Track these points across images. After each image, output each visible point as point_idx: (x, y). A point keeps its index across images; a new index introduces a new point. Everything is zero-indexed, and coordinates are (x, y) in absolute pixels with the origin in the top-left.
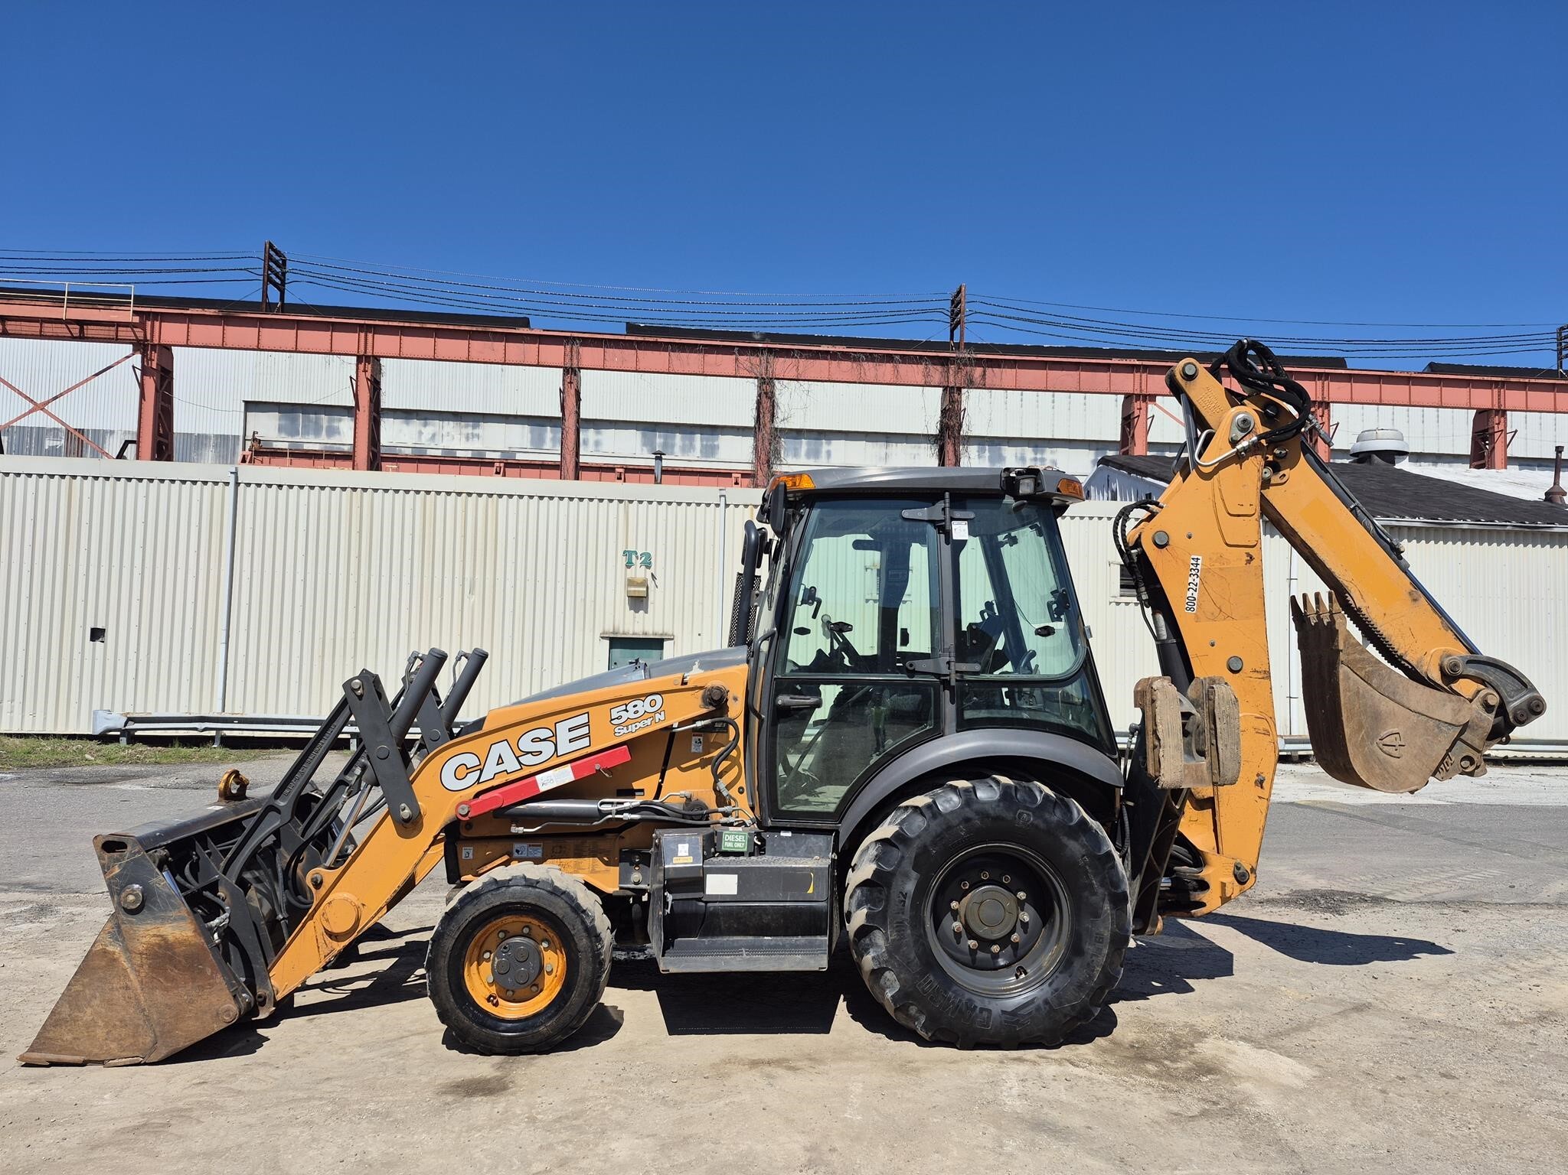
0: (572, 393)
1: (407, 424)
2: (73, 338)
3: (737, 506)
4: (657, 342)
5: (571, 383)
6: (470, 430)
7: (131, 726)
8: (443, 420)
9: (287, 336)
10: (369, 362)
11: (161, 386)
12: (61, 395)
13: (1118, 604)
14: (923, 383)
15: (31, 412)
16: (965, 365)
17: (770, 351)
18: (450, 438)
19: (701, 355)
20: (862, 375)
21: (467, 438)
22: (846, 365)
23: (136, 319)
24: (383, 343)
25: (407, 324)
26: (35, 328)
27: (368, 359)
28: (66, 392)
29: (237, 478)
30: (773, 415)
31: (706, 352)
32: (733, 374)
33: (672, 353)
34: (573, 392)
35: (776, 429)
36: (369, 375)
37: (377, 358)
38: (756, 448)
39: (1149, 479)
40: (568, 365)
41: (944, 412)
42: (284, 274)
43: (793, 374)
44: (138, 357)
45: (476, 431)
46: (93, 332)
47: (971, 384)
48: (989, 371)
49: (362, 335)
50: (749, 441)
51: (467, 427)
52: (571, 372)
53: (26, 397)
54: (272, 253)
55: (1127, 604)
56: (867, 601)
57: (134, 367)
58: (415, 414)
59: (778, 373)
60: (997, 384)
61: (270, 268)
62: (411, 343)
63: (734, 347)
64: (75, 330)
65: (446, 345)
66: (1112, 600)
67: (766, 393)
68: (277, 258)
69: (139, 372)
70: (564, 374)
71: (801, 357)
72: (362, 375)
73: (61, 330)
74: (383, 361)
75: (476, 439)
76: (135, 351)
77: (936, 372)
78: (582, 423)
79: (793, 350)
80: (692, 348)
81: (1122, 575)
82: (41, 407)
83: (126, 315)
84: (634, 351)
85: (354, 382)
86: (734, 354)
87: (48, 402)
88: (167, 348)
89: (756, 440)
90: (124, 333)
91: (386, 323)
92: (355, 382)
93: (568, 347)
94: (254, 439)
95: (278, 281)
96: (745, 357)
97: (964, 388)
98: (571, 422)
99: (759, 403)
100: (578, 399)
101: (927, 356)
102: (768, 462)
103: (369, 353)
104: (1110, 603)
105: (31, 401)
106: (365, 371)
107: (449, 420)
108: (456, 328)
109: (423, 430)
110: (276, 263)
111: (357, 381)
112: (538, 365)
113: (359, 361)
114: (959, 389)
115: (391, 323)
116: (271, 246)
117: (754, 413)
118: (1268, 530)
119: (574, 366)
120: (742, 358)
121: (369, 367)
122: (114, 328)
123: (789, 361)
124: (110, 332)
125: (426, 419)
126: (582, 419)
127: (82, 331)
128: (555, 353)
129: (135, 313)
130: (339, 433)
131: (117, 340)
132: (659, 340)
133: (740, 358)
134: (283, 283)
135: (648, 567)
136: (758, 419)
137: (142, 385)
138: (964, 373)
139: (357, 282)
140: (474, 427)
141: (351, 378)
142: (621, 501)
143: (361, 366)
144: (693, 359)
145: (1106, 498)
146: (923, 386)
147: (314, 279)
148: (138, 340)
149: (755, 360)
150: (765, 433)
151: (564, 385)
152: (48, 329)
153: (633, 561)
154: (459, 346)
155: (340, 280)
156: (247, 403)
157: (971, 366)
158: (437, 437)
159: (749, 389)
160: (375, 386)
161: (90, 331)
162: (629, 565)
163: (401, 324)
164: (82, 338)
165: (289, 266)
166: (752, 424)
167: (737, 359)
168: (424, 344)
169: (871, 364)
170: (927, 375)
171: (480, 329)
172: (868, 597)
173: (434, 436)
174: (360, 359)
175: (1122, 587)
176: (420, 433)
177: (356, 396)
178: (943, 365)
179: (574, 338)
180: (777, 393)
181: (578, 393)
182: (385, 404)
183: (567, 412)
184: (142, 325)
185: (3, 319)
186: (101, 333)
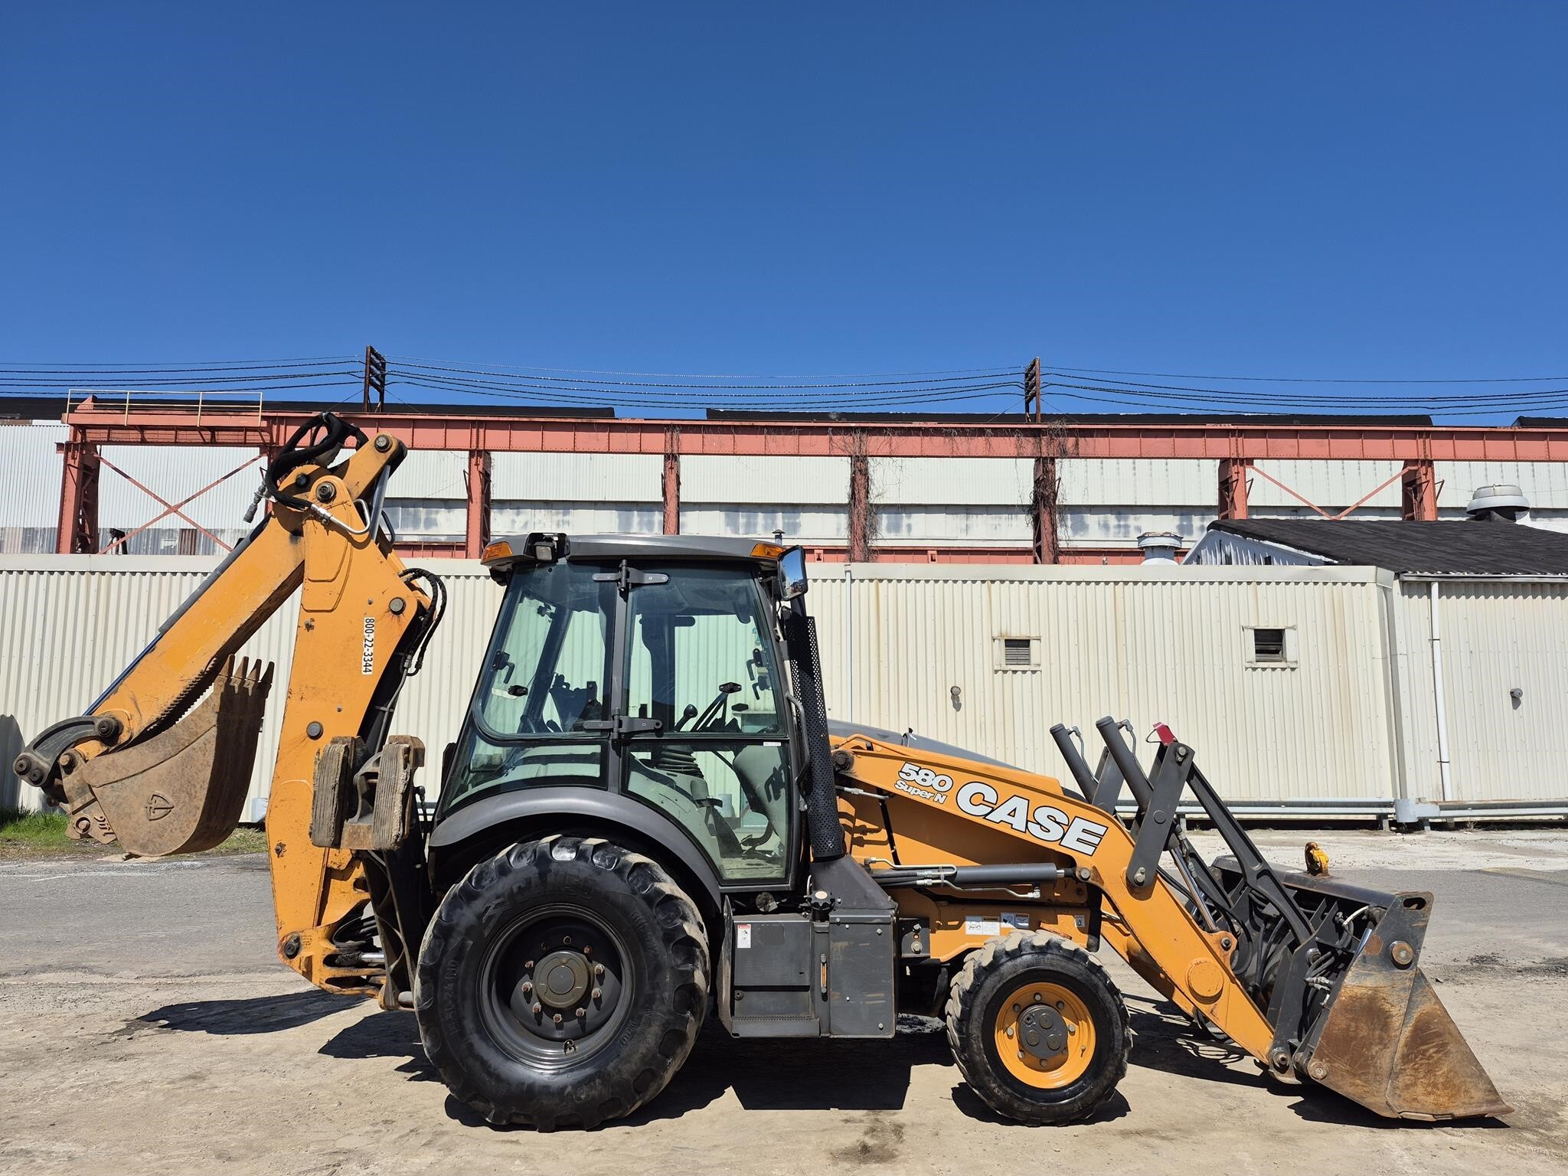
0: (671, 478)
1: (501, 513)
2: (205, 444)
3: (862, 581)
4: (753, 426)
5: (671, 468)
6: (560, 517)
8: (535, 509)
10: (480, 455)
12: (193, 497)
13: (1254, 669)
14: (1016, 455)
15: (165, 514)
16: (1058, 435)
17: (863, 429)
18: (541, 525)
19: (797, 436)
20: (955, 449)
21: (558, 525)
22: (938, 440)
23: (264, 424)
24: (494, 438)
25: (516, 419)
26: (170, 435)
27: (479, 452)
28: (198, 494)
30: (868, 492)
31: (801, 434)
32: (828, 453)
33: (768, 436)
34: (674, 476)
35: (871, 505)
36: (480, 468)
37: (487, 452)
38: (851, 526)
39: (1267, 542)
40: (669, 452)
41: (1037, 482)
42: (383, 376)
43: (886, 451)
44: (265, 459)
45: (567, 518)
46: (224, 437)
47: (1064, 454)
48: (1082, 440)
49: (474, 430)
50: (843, 519)
51: (558, 514)
52: (671, 458)
53: (161, 501)
54: (373, 356)
55: (1264, 669)
57: (261, 469)
58: (508, 504)
59: (872, 450)
60: (1090, 452)
61: (371, 371)
62: (521, 437)
63: (828, 427)
64: (207, 435)
65: (553, 437)
66: (1248, 665)
67: (860, 471)
68: (378, 361)
70: (665, 460)
71: (893, 434)
72: (474, 468)
73: (195, 436)
74: (493, 455)
75: (566, 526)
76: (262, 453)
77: (1029, 444)
78: (683, 507)
79: (885, 428)
80: (788, 430)
81: (1256, 640)
82: (174, 509)
83: (255, 420)
84: (732, 436)
85: (467, 475)
86: (827, 434)
87: (181, 505)
89: (851, 518)
90: (252, 437)
91: (496, 419)
92: (469, 476)
93: (669, 434)
95: (378, 383)
96: (839, 437)
97: (1057, 458)
98: (672, 506)
99: (853, 480)
100: (679, 483)
101: (1018, 428)
102: (864, 536)
103: (481, 447)
104: (1247, 668)
105: (166, 504)
106: (477, 465)
107: (540, 509)
108: (562, 420)
109: (517, 519)
110: (376, 366)
111: (469, 474)
112: (640, 453)
113: (471, 456)
114: (1053, 459)
115: (501, 419)
116: (372, 351)
117: (849, 490)
118: (1405, 590)
119: (675, 452)
120: (836, 438)
121: (481, 461)
122: (245, 433)
123: (881, 438)
124: (239, 437)
125: (518, 508)
126: (682, 503)
127: (213, 436)
128: (657, 440)
129: (263, 418)
130: (436, 525)
131: (245, 444)
132: (756, 424)
133: (834, 437)
134: (383, 384)
136: (853, 496)
138: (1056, 443)
139: (453, 381)
140: (564, 515)
141: (464, 472)
143: (474, 460)
144: (789, 441)
145: (1219, 562)
146: (1016, 457)
147: (411, 379)
148: (265, 443)
149: (848, 439)
150: (861, 508)
151: (665, 470)
152: (183, 436)
154: (565, 438)
155: (436, 379)
157: (1064, 436)
158: (529, 525)
159: (842, 467)
160: (486, 477)
161: (221, 436)
163: (511, 419)
164: (213, 443)
165: (388, 368)
166: (846, 501)
167: (831, 439)
168: (532, 437)
169: (963, 438)
170: (1019, 447)
171: (585, 421)
173: (526, 524)
174: (472, 453)
175: (1258, 651)
176: (513, 522)
177: (469, 489)
178: (1035, 436)
179: (674, 426)
180: (871, 470)
181: (678, 477)
182: (493, 497)
183: (668, 496)
184: (269, 429)
185: (142, 428)
186: (230, 437)
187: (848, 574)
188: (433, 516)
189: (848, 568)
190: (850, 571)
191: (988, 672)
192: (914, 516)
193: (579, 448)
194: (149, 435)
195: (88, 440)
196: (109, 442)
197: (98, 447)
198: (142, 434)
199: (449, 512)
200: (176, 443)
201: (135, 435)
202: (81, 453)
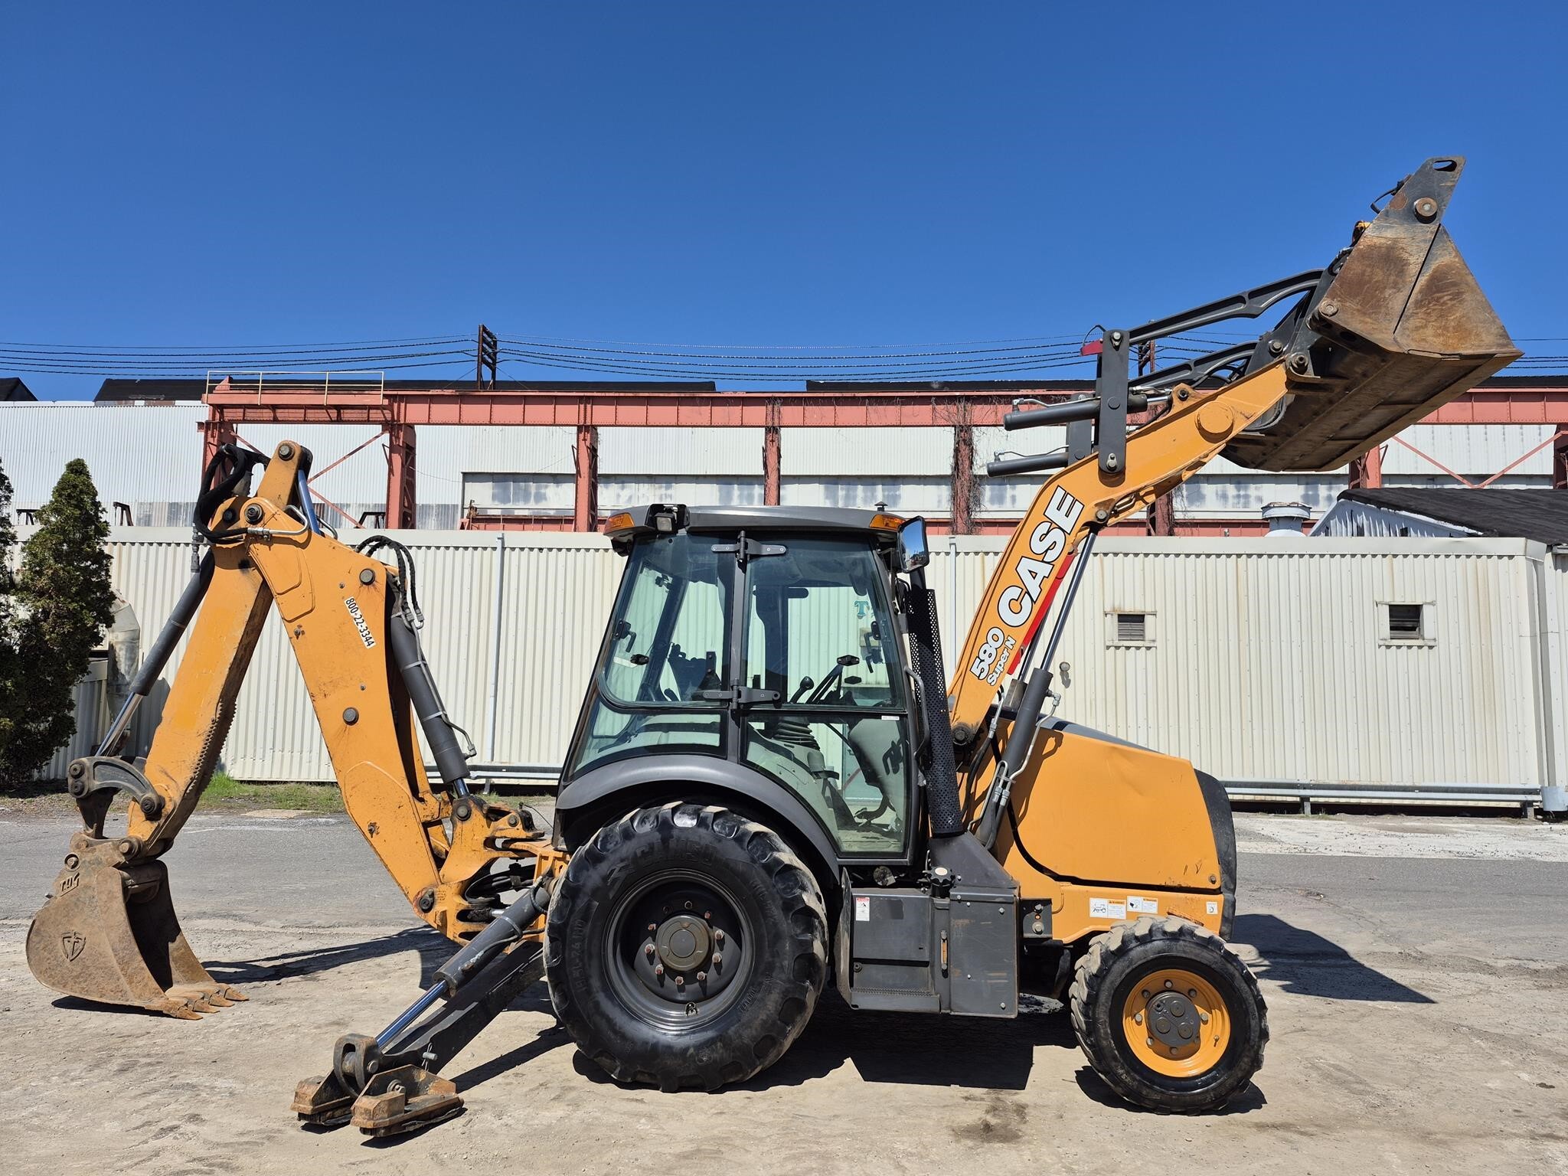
0: (772, 450)
1: (607, 488)
2: (331, 422)
3: (967, 554)
4: (854, 397)
5: (772, 441)
6: (663, 491)
8: (639, 482)
9: (514, 411)
10: (587, 430)
11: (406, 461)
12: (322, 473)
13: (1388, 647)
17: (968, 398)
18: (645, 498)
19: (899, 407)
23: (386, 402)
24: (601, 413)
25: (622, 394)
26: (299, 414)
27: (587, 427)
28: (326, 470)
29: (503, 543)
30: (972, 463)
31: (903, 404)
32: (931, 423)
33: (870, 408)
34: (775, 449)
35: (975, 476)
36: (588, 443)
37: (594, 427)
38: (954, 497)
39: (1404, 513)
40: (770, 424)
42: (495, 354)
43: (990, 421)
44: (387, 435)
45: (669, 492)
46: (349, 415)
49: (582, 406)
50: (945, 491)
51: (660, 488)
52: (772, 430)
54: (485, 335)
55: (1399, 647)
56: (1108, 647)
57: (383, 445)
58: (613, 478)
59: (976, 420)
61: (484, 350)
62: (627, 412)
63: (931, 397)
64: (334, 413)
65: (658, 412)
66: (1381, 643)
67: (964, 440)
68: (490, 340)
69: (387, 450)
70: (766, 434)
71: (1000, 403)
72: (582, 443)
73: (322, 414)
74: (600, 430)
76: (384, 431)
78: (783, 480)
79: (991, 396)
80: (890, 401)
81: (1391, 616)
83: (377, 398)
84: (833, 407)
86: (930, 403)
87: (311, 480)
88: (411, 426)
89: (953, 489)
90: (375, 415)
91: (603, 394)
92: (576, 449)
93: (770, 407)
94: (471, 508)
95: (490, 361)
96: (942, 407)
98: (773, 479)
99: (957, 451)
100: (779, 456)
102: (968, 508)
103: (588, 423)
104: (1380, 646)
106: (585, 440)
107: (645, 482)
108: (666, 395)
109: (622, 493)
110: (488, 344)
111: (578, 449)
112: (742, 426)
113: (579, 431)
115: (607, 394)
116: (484, 329)
117: (952, 460)
118: (1559, 563)
119: (776, 424)
120: (939, 408)
121: (588, 436)
122: (366, 411)
123: (987, 407)
124: (363, 414)
125: (623, 482)
126: (783, 476)
127: (339, 414)
128: (758, 413)
129: (385, 396)
130: (546, 499)
131: (368, 422)
132: (857, 395)
133: (937, 407)
134: (495, 362)
136: (956, 467)
137: (390, 462)
140: (667, 488)
141: (572, 447)
143: (582, 436)
144: (891, 412)
145: (1349, 534)
147: (522, 356)
148: (386, 421)
149: (952, 408)
150: (964, 481)
151: (766, 443)
152: (311, 414)
153: (865, 612)
154: (668, 412)
155: (545, 357)
156: (464, 474)
158: (632, 499)
159: (946, 438)
160: (593, 452)
161: (347, 414)
163: (617, 394)
164: (339, 421)
165: (500, 346)
166: (949, 472)
167: (934, 409)
168: (637, 412)
171: (688, 395)
172: (1108, 644)
173: (630, 498)
174: (580, 429)
175: (1392, 628)
176: (619, 496)
177: (577, 463)
179: (775, 398)
180: (975, 439)
181: (779, 450)
182: (600, 471)
183: (769, 469)
184: (390, 407)
185: (274, 407)
186: (355, 415)
187: (953, 547)
188: (543, 491)
189: (953, 541)
190: (954, 544)
191: (1100, 647)
192: (1019, 487)
193: (682, 422)
194: (281, 414)
195: (226, 419)
196: (244, 421)
197: (234, 425)
198: (274, 413)
199: (558, 487)
200: (305, 421)
201: (268, 414)
202: (220, 432)
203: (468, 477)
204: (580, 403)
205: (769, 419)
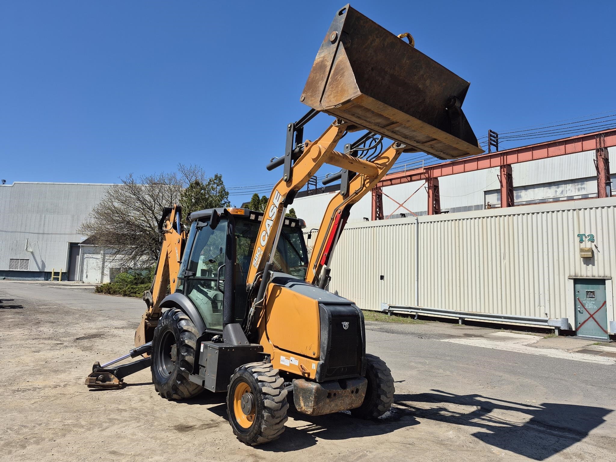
1: (550, 188)
2: (409, 182)
5: (600, 155)
6: (580, 186)
7: (391, 309)
8: (566, 184)
9: (474, 165)
11: (435, 192)
12: (407, 200)
15: (399, 207)
18: (570, 191)
21: (579, 190)
23: (425, 171)
24: (511, 158)
26: (399, 181)
27: (504, 166)
28: (408, 199)
34: (603, 160)
36: (506, 173)
37: (509, 165)
40: (599, 148)
42: (497, 140)
44: (427, 183)
45: (583, 186)
46: (415, 178)
51: (578, 185)
52: (601, 150)
53: (398, 203)
54: (491, 133)
57: (425, 187)
58: (553, 184)
61: (491, 139)
62: (522, 156)
64: (409, 178)
65: (537, 153)
68: (494, 135)
69: (427, 189)
70: (596, 152)
72: (503, 173)
73: (405, 180)
74: (512, 165)
75: (583, 190)
76: (426, 182)
82: (401, 205)
83: (422, 171)
87: (403, 203)
88: (436, 178)
90: (423, 176)
91: (510, 150)
92: (500, 176)
93: (598, 139)
94: (488, 205)
95: (495, 143)
98: (604, 177)
100: (606, 162)
103: (505, 164)
105: (399, 204)
106: (504, 171)
107: (569, 184)
108: (541, 144)
109: (557, 190)
110: (494, 137)
112: (583, 151)
116: (491, 131)
119: (602, 147)
121: (506, 169)
122: (420, 176)
124: (418, 177)
125: (558, 185)
127: (411, 178)
128: (592, 143)
129: (424, 169)
131: (421, 179)
134: (497, 143)
135: (593, 242)
137: (428, 193)
139: (524, 135)
140: (581, 185)
141: (498, 175)
142: (574, 210)
147: (508, 139)
148: (427, 178)
151: (597, 158)
152: (403, 180)
153: (584, 240)
156: (485, 192)
158: (564, 192)
160: (509, 177)
161: (414, 178)
162: (581, 241)
164: (411, 181)
165: (499, 136)
168: (528, 155)
171: (552, 142)
173: (562, 192)
174: (501, 167)
177: (501, 184)
179: (601, 134)
181: (607, 160)
183: (600, 170)
184: (427, 172)
185: (391, 180)
186: (416, 178)
188: (519, 194)
194: (393, 182)
195: (378, 186)
196: (383, 186)
197: (381, 188)
198: (391, 182)
200: (401, 183)
201: (389, 183)
202: (376, 191)
203: (486, 193)
204: (501, 156)
205: (598, 145)
